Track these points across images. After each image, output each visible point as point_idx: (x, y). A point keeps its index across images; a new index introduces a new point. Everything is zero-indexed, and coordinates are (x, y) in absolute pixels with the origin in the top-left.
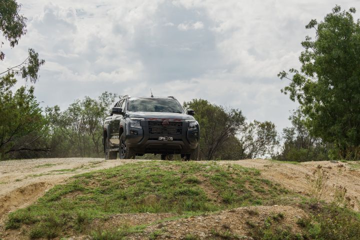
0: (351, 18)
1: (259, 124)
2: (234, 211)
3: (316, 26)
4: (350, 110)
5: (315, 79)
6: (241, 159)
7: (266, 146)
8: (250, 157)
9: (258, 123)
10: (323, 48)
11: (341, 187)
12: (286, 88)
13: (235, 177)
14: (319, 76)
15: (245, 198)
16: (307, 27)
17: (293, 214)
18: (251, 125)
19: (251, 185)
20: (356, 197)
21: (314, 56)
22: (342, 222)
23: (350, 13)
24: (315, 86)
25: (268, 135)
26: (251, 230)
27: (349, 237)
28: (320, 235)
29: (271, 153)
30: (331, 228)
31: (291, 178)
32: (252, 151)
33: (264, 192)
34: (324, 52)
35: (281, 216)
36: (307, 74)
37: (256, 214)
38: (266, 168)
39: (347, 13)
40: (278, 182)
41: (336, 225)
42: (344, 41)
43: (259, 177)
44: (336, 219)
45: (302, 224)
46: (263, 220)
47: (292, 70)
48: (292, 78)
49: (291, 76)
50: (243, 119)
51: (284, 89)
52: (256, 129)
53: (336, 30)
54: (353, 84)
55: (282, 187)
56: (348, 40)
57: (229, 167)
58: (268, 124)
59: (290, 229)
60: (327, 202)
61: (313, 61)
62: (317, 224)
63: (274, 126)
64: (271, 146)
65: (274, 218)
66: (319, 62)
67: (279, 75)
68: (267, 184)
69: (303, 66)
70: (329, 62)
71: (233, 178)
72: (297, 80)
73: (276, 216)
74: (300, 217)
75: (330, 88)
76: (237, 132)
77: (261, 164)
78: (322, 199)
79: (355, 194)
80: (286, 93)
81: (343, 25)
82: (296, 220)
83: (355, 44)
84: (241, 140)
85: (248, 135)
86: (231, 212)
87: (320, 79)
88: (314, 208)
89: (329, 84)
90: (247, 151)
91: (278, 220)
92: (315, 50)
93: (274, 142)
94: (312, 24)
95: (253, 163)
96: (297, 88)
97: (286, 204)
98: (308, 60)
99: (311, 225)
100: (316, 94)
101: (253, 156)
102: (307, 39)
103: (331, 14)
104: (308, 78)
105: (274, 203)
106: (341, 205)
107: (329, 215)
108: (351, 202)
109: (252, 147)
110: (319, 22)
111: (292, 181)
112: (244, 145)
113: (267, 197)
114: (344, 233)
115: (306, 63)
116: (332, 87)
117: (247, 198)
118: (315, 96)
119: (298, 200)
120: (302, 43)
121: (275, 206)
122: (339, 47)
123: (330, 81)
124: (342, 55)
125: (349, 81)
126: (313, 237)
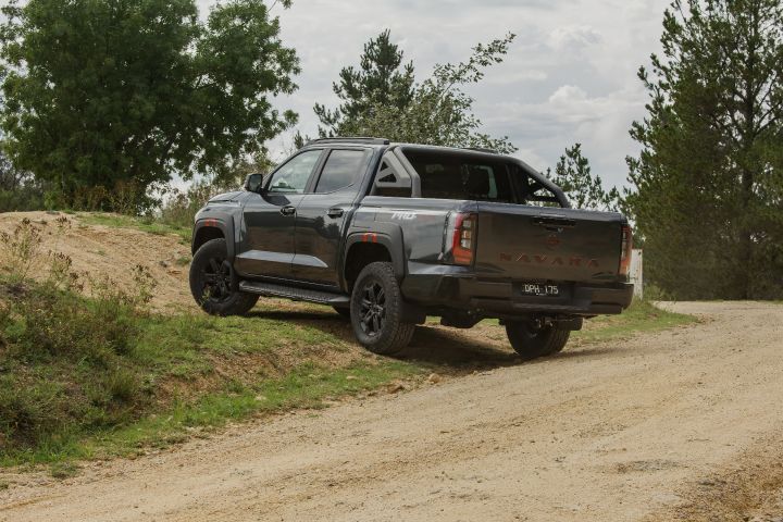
4: (81, 126)
10: (39, 18)
11: (61, 256)
14: (30, 66)
20: (87, 273)
21: (22, 31)
22: (62, 315)
24: (23, 82)
27: (74, 339)
28: (26, 337)
30: (43, 324)
34: (39, 25)
36: (10, 62)
41: (52, 321)
44: (51, 310)
54: (87, 80)
60: (38, 281)
61: (20, 40)
62: (19, 318)
66: (31, 41)
69: (4, 48)
70: (47, 42)
75: (49, 88)
78: (29, 275)
79: (87, 267)
83: (91, 13)
87: (31, 72)
88: (15, 290)
89: (47, 79)
92: (25, 21)
98: (12, 37)
99: (9, 320)
100: (25, 97)
102: (11, 3)
104: (11, 68)
106: (62, 287)
107: (42, 304)
108: (80, 281)
114: (65, 333)
115: (9, 42)
116: (52, 85)
118: (22, 99)
120: (3, 9)
122: (66, 17)
123: (50, 74)
124: (70, 31)
125: (81, 76)
126: (13, 340)
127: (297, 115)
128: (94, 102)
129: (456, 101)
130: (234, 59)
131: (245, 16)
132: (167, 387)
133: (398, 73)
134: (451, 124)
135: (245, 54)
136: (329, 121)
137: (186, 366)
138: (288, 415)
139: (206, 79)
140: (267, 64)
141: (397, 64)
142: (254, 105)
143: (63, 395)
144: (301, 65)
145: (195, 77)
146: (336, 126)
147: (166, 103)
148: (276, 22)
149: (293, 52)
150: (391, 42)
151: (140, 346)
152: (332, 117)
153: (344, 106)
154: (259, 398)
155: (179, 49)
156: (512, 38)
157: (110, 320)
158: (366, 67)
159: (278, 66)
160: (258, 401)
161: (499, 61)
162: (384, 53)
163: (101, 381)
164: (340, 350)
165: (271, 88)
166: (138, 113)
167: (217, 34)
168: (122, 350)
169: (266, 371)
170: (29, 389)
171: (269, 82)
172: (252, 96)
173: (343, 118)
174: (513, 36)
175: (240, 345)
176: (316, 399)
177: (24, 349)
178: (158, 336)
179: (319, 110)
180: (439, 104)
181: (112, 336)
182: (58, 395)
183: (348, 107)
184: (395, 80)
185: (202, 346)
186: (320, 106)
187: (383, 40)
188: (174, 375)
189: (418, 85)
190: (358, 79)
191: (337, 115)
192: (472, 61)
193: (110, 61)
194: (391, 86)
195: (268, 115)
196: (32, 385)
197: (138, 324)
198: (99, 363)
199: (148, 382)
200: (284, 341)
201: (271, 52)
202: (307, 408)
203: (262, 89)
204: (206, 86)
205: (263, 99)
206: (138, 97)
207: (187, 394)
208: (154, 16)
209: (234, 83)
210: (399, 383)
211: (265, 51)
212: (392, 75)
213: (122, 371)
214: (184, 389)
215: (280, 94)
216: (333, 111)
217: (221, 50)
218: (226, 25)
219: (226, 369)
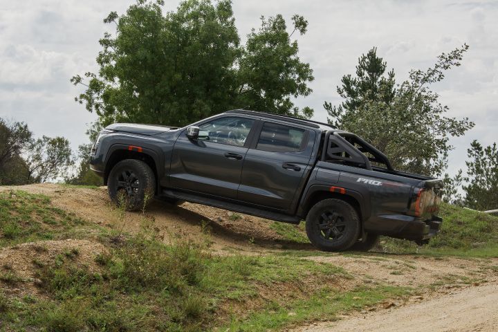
0: (159, 10)
1: (49, 141)
2: (17, 248)
3: (117, 20)
5: (116, 84)
6: (28, 183)
7: (57, 167)
8: (38, 180)
9: (48, 139)
10: (127, 46)
11: (148, 216)
12: (82, 96)
13: (19, 206)
14: (121, 82)
15: (32, 232)
16: (105, 21)
17: (90, 249)
18: (39, 141)
19: (39, 215)
20: (166, 227)
21: (115, 57)
22: (149, 257)
23: (157, 4)
24: (117, 93)
25: (60, 154)
26: (39, 271)
27: (158, 275)
28: (124, 274)
29: (65, 175)
30: (136, 265)
31: (88, 206)
32: (41, 174)
33: (55, 223)
34: (127, 51)
35: (76, 252)
36: (106, 78)
37: (45, 251)
38: (57, 194)
39: (154, 5)
40: (73, 211)
41: (142, 262)
42: (151, 39)
43: (49, 206)
44: (142, 254)
45: (101, 262)
46: (53, 258)
47: (88, 74)
48: (88, 84)
49: (87, 81)
50: (29, 135)
51: (78, 97)
52: (45, 146)
53: (142, 26)
54: (162, 90)
55: (77, 217)
56: (155, 38)
57: (11, 194)
58: (60, 140)
59: (86, 267)
60: (131, 233)
61: (113, 63)
62: (119, 261)
63: (67, 143)
64: (65, 167)
65: (67, 256)
66: (121, 64)
67: (72, 80)
68: (59, 213)
69: (102, 69)
70: (133, 64)
71: (16, 208)
72: (95, 86)
73: (69, 252)
74: (98, 253)
75: (135, 96)
76: (22, 151)
77: (51, 190)
78: (125, 230)
79: (166, 223)
80: (81, 102)
81: (149, 19)
82: (94, 257)
83: (164, 42)
84: (27, 161)
85: (35, 154)
86: (13, 249)
87: (122, 85)
88: (115, 241)
89: (133, 90)
90: (35, 174)
91: (72, 258)
92: (116, 49)
93: (68, 162)
94: (112, 17)
95: (42, 188)
96: (95, 95)
97: (82, 237)
98: (107, 61)
99: (112, 262)
100: (119, 103)
101: (43, 180)
102: (106, 37)
103: (136, 6)
104: (108, 83)
105: (67, 237)
106: (149, 238)
107: (135, 250)
108: (161, 234)
109: (40, 169)
110: (120, 15)
111: (90, 209)
112: (31, 166)
113: (59, 229)
114: (152, 270)
115: (105, 65)
116: (137, 94)
117: (35, 231)
118: (116, 105)
119: (95, 232)
120: (100, 41)
121: (69, 240)
122: (145, 45)
123: (135, 87)
124: (148, 56)
125: (158, 87)
126: (115, 277)
127: (312, 111)
128: (167, 106)
129: (426, 97)
130: (266, 72)
131: (273, 42)
132: (225, 308)
133: (383, 78)
134: (423, 113)
135: (274, 69)
136: (334, 114)
137: (237, 292)
138: (311, 325)
139: (246, 87)
140: (290, 75)
141: (383, 71)
142: (281, 104)
143: (150, 315)
144: (313, 75)
145: (238, 86)
146: (340, 117)
147: (219, 105)
148: (295, 44)
149: (307, 66)
150: (378, 56)
151: (206, 279)
152: (337, 111)
153: (345, 103)
154: (291, 314)
155: (226, 66)
156: (467, 48)
157: (183, 260)
158: (360, 74)
159: (297, 76)
160: (291, 316)
161: (458, 65)
162: (374, 65)
163: (178, 304)
164: (348, 278)
165: (293, 92)
166: (199, 112)
167: (253, 55)
168: (192, 282)
169: (295, 294)
170: (127, 311)
171: (292, 88)
172: (280, 98)
173: (344, 112)
174: (467, 47)
175: (276, 276)
176: (332, 314)
177: (122, 282)
178: (218, 271)
179: (328, 107)
180: (414, 99)
181: (185, 272)
182: (147, 315)
183: (348, 104)
184: (382, 83)
185: (250, 278)
186: (328, 104)
187: (372, 55)
188: (229, 299)
189: (398, 85)
190: (354, 83)
191: (340, 110)
192: (437, 66)
193: (178, 76)
194: (378, 87)
195: (292, 111)
196: (128, 308)
197: (204, 263)
198: (176, 291)
199: (211, 304)
200: (309, 273)
201: (291, 66)
202: (325, 321)
203: (287, 93)
204: (247, 92)
205: (288, 100)
206: (198, 101)
207: (239, 312)
208: (209, 42)
209: (266, 90)
210: (391, 301)
211: (288, 66)
212: (380, 79)
213: (193, 297)
214: (237, 309)
215: (299, 96)
216: (337, 107)
217: (256, 66)
218: (259, 48)
219: (267, 294)
